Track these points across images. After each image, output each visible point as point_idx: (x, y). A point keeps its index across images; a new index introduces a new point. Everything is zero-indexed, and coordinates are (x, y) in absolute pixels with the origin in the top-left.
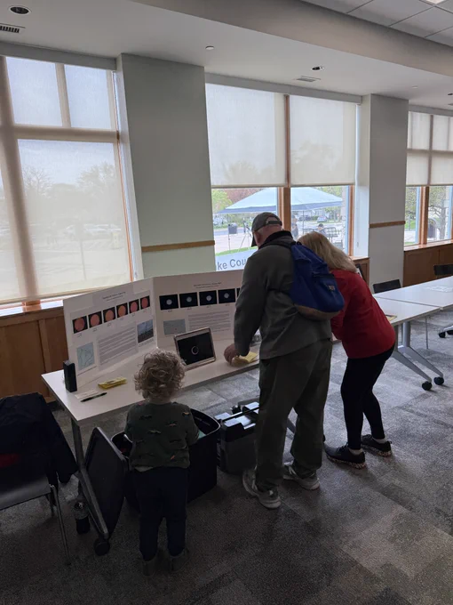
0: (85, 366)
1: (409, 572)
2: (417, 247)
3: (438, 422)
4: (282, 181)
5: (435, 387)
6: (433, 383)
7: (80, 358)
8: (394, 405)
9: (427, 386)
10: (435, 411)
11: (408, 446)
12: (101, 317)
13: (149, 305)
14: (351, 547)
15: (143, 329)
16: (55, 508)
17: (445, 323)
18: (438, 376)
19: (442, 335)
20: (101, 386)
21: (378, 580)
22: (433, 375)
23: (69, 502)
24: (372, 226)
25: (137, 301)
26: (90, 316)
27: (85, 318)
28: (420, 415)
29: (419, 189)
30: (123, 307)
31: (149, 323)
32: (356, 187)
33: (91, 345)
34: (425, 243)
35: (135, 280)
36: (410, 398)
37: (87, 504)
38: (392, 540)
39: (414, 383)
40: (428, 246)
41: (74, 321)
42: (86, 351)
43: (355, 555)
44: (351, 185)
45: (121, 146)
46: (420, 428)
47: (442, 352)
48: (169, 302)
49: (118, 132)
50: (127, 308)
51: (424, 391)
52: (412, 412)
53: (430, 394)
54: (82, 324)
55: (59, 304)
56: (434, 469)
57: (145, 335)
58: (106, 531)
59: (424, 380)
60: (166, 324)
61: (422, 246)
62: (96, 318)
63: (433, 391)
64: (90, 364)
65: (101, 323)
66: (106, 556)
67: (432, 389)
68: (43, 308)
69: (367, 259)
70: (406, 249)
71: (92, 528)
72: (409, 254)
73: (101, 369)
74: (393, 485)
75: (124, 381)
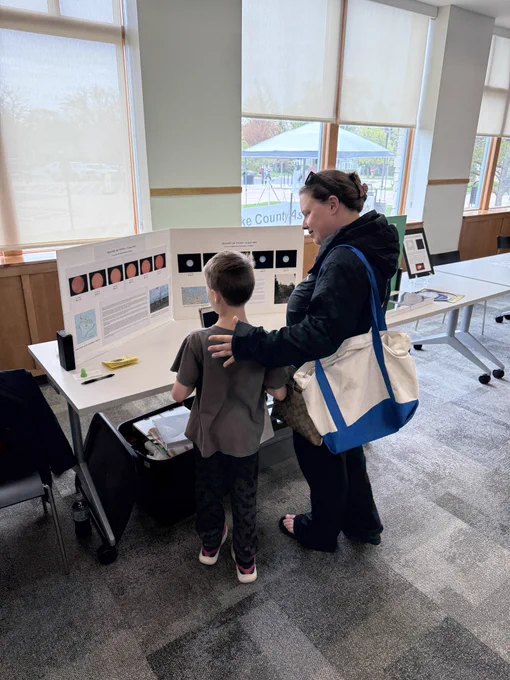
0: (85, 338)
1: (473, 598)
2: (476, 213)
3: (498, 423)
4: (329, 114)
5: (493, 380)
6: (492, 376)
7: (78, 327)
8: (446, 400)
9: (485, 380)
10: (495, 409)
11: (464, 448)
12: (106, 276)
13: (164, 266)
14: (404, 566)
15: (156, 296)
16: (48, 505)
17: (503, 307)
18: (497, 368)
19: (499, 320)
20: (106, 365)
21: (436, 608)
22: (493, 367)
23: (65, 498)
24: (430, 183)
25: (150, 259)
26: (92, 275)
27: (84, 277)
28: (477, 413)
29: (488, 140)
30: (132, 266)
31: (165, 288)
32: (416, 131)
33: (92, 312)
34: (487, 208)
35: (140, 232)
36: (465, 392)
37: (88, 503)
38: (452, 560)
39: (469, 375)
40: (489, 212)
41: (71, 280)
42: (86, 319)
43: (408, 575)
44: (412, 127)
45: (128, 50)
46: (478, 429)
47: (500, 339)
48: (190, 263)
49: (123, 28)
50: (138, 267)
51: (481, 385)
52: (468, 409)
53: (489, 388)
54: (82, 284)
55: (51, 256)
56: (496, 478)
57: (160, 303)
58: (112, 538)
59: (482, 372)
60: (184, 291)
61: (482, 212)
62: (98, 278)
63: (491, 386)
64: (92, 337)
65: (104, 284)
66: (112, 565)
67: (490, 383)
68: (25, 261)
69: (422, 223)
70: (465, 214)
71: (94, 531)
72: (469, 220)
73: (104, 344)
74: (449, 494)
75: (136, 360)
